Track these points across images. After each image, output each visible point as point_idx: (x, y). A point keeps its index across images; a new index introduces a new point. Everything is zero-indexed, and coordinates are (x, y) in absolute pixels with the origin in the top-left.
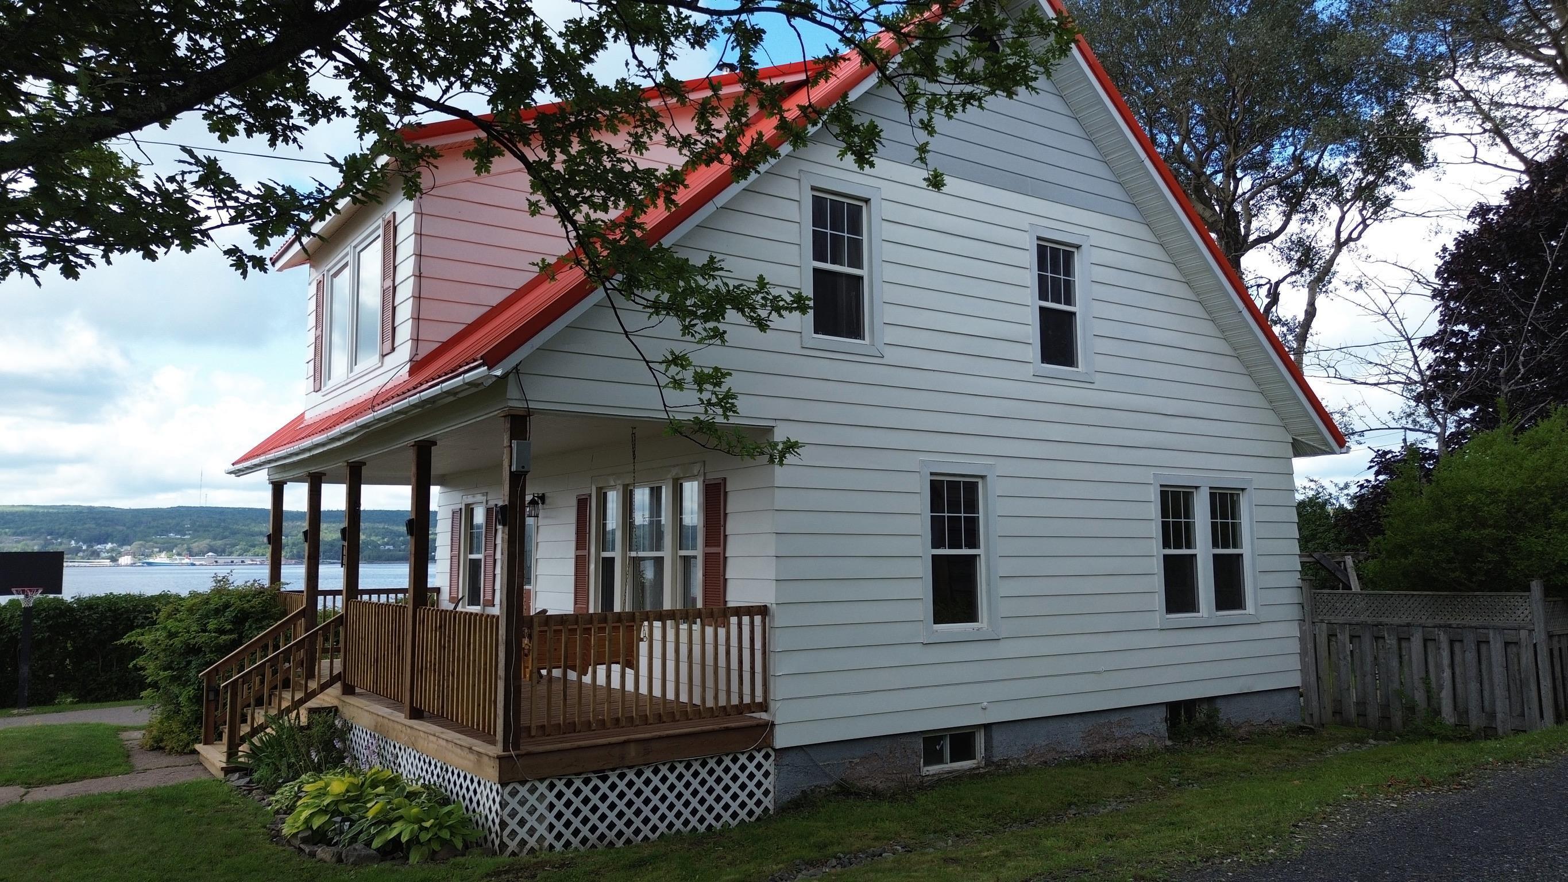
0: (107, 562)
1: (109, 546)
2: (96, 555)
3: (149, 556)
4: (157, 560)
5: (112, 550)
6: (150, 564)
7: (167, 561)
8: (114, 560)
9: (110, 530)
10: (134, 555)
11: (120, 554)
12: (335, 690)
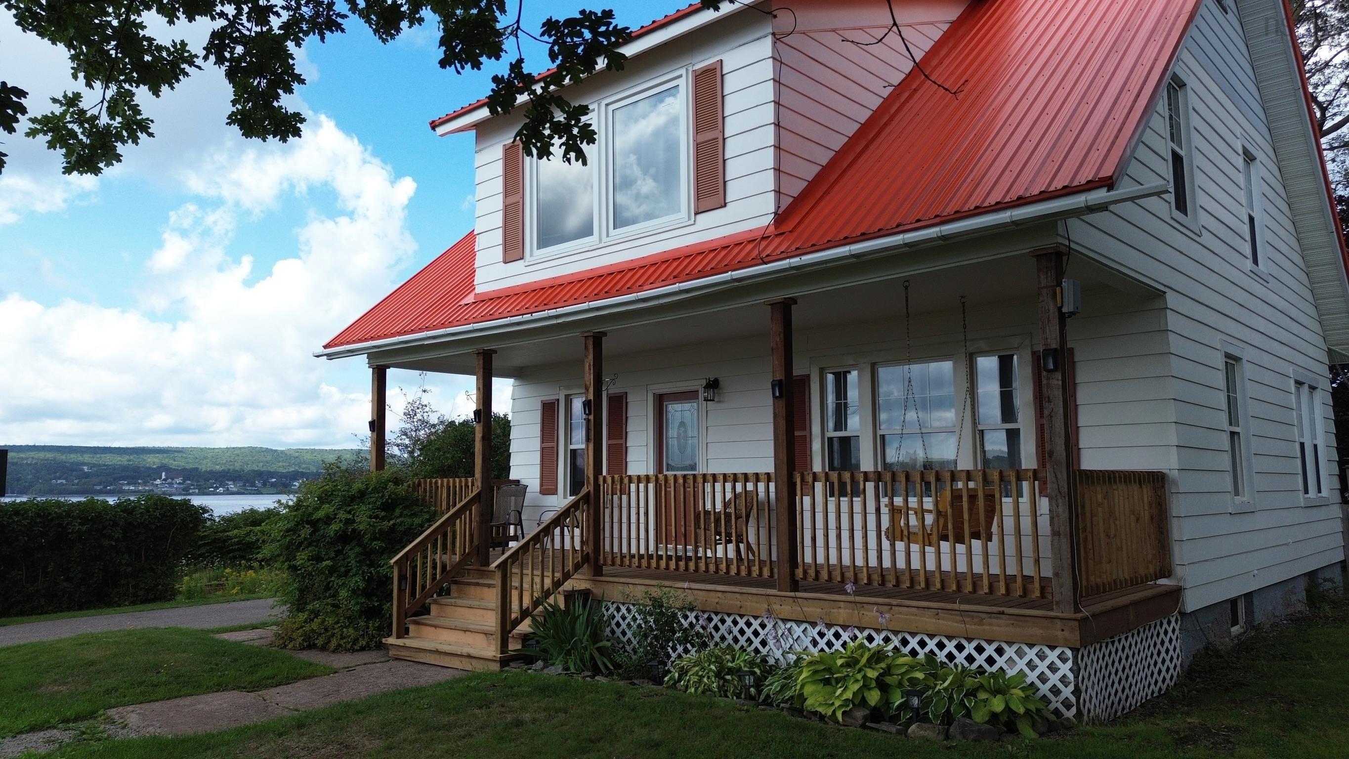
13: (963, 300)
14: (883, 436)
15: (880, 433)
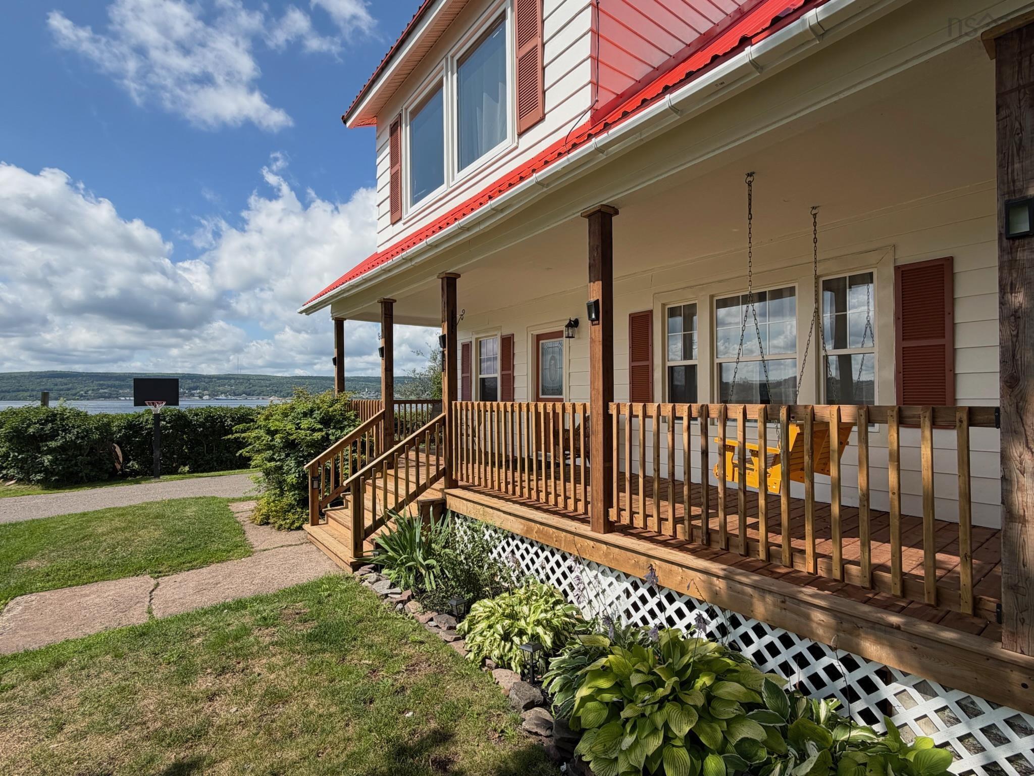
0: (197, 398)
1: (198, 391)
2: (193, 395)
3: (216, 396)
4: (220, 397)
5: (200, 393)
6: (217, 399)
7: (224, 398)
8: (201, 397)
9: (198, 384)
10: (209, 395)
11: (203, 395)
12: (440, 484)
13: (814, 212)
14: (720, 364)
15: (717, 361)
